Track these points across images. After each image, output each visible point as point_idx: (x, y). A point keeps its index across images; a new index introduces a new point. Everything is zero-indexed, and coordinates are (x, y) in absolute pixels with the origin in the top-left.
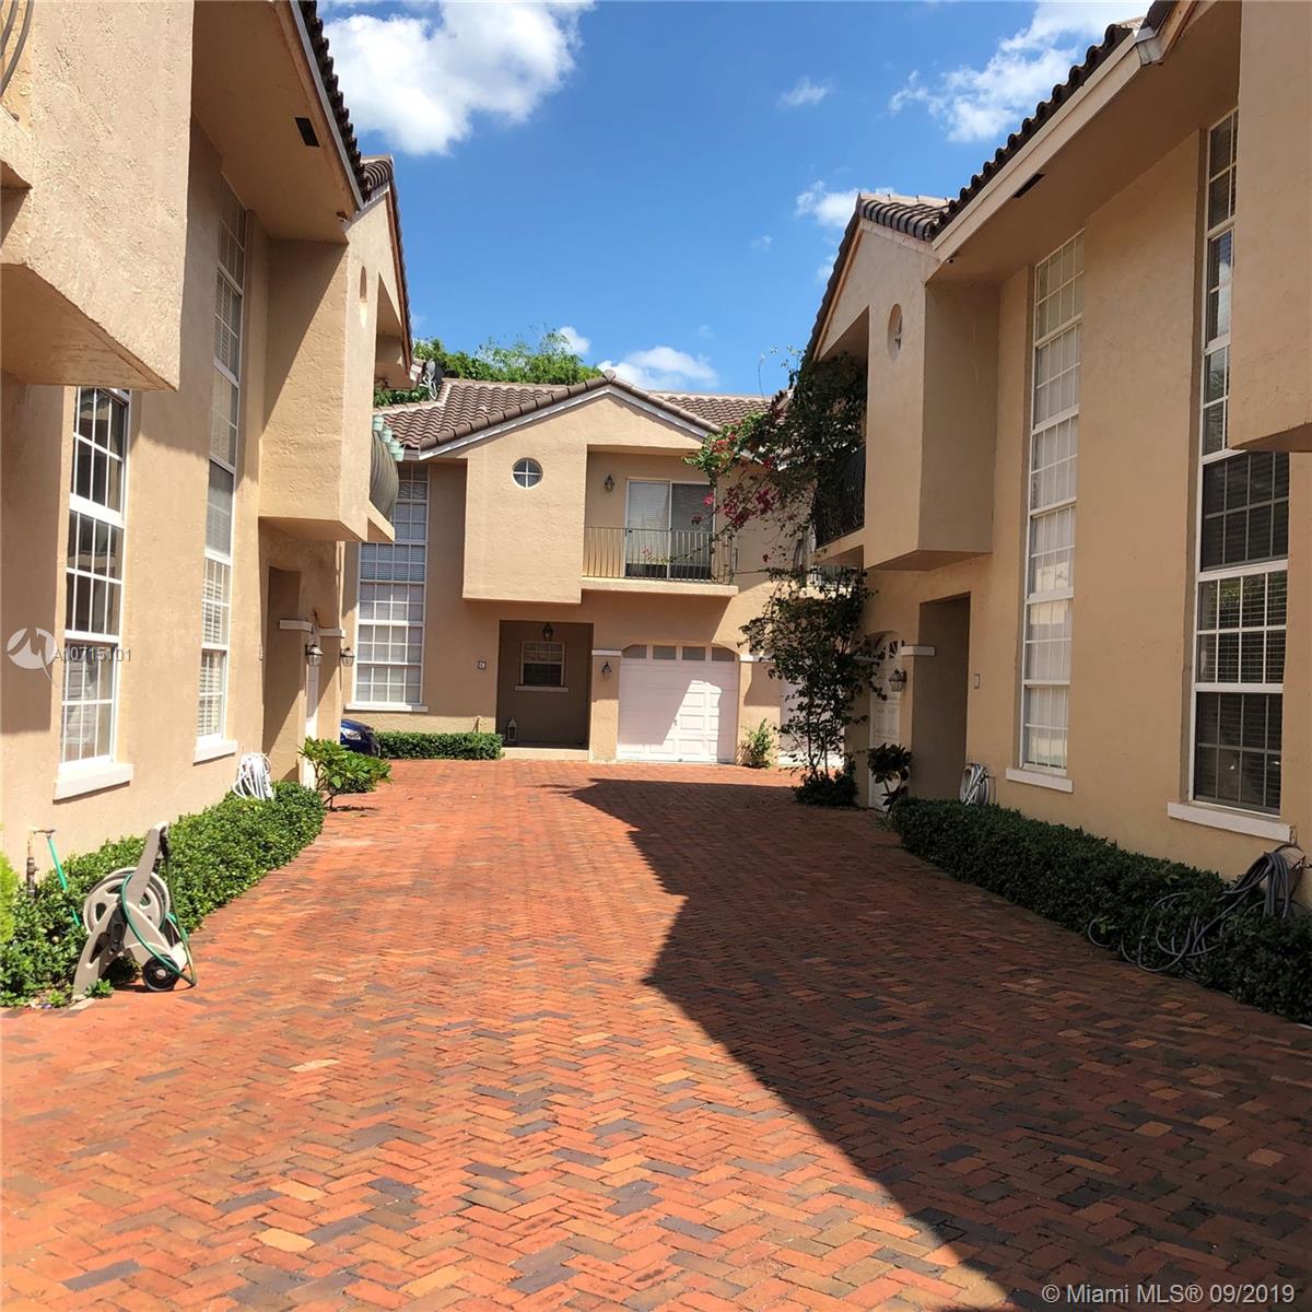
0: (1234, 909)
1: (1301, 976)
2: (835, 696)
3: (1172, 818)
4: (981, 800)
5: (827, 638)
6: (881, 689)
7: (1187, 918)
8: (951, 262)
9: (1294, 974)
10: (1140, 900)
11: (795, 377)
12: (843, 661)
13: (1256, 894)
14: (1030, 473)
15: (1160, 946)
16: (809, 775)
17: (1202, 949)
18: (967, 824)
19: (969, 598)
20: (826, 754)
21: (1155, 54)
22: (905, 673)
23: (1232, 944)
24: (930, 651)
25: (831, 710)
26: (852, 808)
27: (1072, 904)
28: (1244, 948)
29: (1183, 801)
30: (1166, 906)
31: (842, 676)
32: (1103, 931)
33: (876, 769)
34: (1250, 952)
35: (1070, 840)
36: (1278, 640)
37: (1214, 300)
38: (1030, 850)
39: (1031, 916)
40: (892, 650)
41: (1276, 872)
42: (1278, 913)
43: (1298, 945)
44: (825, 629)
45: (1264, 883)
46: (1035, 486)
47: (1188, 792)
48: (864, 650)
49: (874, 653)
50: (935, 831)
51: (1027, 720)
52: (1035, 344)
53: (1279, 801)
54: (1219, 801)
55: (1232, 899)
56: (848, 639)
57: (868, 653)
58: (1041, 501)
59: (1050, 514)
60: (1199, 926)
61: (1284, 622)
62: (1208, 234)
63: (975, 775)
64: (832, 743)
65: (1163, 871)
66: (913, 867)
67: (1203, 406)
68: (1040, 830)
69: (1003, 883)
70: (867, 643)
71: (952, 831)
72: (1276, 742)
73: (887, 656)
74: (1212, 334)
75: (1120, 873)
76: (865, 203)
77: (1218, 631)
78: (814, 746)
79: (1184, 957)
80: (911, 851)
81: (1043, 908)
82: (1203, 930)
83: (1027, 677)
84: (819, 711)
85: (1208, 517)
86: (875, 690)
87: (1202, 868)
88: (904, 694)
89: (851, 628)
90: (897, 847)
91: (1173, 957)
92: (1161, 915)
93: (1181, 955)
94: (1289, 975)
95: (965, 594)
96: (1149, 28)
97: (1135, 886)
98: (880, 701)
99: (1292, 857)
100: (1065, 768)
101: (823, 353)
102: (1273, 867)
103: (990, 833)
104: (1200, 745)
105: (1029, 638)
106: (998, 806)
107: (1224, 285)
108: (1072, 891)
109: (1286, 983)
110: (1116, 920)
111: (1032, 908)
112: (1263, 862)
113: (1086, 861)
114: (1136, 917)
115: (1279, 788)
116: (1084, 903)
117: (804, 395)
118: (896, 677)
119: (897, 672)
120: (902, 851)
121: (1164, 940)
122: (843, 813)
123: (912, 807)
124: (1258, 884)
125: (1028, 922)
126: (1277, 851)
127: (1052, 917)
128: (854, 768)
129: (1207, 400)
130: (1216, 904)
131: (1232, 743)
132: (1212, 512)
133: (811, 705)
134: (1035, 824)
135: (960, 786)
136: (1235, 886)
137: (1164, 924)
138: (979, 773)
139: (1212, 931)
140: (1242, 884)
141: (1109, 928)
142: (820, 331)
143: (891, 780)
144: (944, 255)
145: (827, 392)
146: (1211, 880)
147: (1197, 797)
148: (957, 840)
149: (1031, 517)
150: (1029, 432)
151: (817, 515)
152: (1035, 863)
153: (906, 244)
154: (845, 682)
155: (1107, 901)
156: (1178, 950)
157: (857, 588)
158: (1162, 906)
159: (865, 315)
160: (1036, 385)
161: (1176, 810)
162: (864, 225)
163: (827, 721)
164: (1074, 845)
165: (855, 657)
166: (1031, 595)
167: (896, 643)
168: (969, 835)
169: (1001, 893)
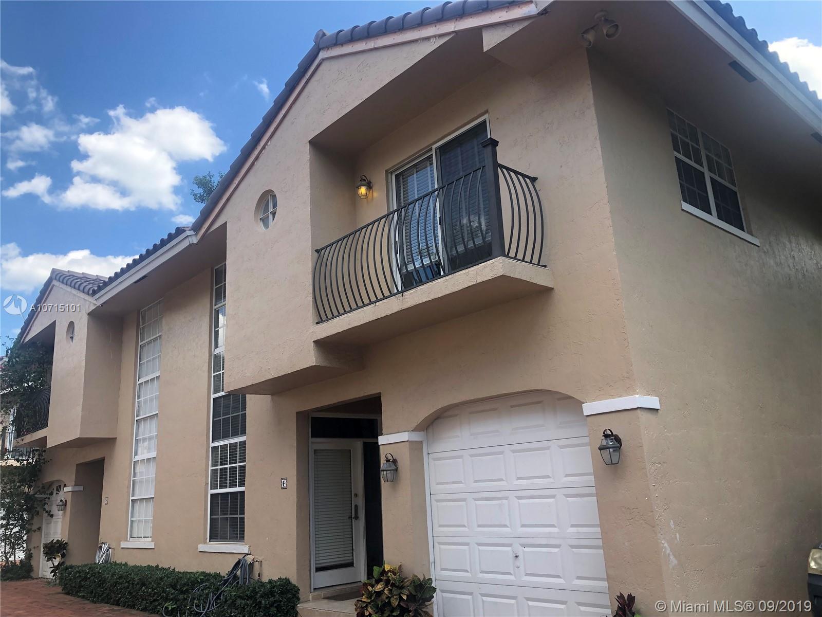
0: (227, 586)
1: (253, 607)
2: (22, 518)
3: (200, 552)
4: (107, 561)
5: (19, 487)
6: (50, 511)
7: (207, 595)
8: (102, 306)
9: (251, 606)
10: (187, 591)
11: (9, 351)
12: (29, 498)
13: (235, 577)
14: (136, 401)
15: (196, 609)
16: (4, 564)
17: (214, 607)
18: (100, 573)
19: (104, 460)
20: (15, 552)
21: (195, 240)
22: (66, 501)
23: (226, 601)
24: (81, 488)
25: (19, 525)
26: (30, 579)
27: (155, 600)
28: (231, 601)
29: (205, 543)
30: (198, 591)
31: (27, 506)
32: (170, 609)
33: (46, 554)
34: (234, 602)
35: (153, 571)
36: (243, 468)
37: (217, 333)
38: (134, 578)
39: (134, 612)
40: (57, 490)
41: (243, 566)
42: (245, 583)
43: (252, 594)
44: (18, 482)
45: (239, 573)
46: (138, 406)
47: (207, 539)
48: (41, 491)
49: (47, 492)
50: (82, 580)
51: (132, 517)
52: (140, 344)
53: (244, 537)
54: (220, 540)
55: (226, 581)
56: (32, 486)
57: (44, 493)
58: (142, 412)
59: (145, 419)
60: (213, 597)
61: (245, 461)
62: (215, 307)
63: (104, 548)
64: (18, 544)
65: (197, 576)
66: (69, 601)
67: (213, 374)
68: (138, 569)
69: (120, 599)
70: (43, 487)
71: (92, 578)
72: (243, 512)
73: (55, 493)
74: (216, 346)
75: (177, 581)
76: (56, 273)
77: (219, 467)
78: (8, 547)
79: (206, 612)
80: (68, 594)
81: (140, 606)
82: (214, 598)
83: (133, 496)
84: (12, 527)
85: (215, 419)
86: (47, 512)
87: (212, 572)
88: (65, 513)
89: (34, 480)
90: (59, 593)
91: (202, 613)
92: (196, 596)
93: (205, 612)
94: (249, 607)
95: (102, 458)
96: (192, 231)
97: (184, 585)
98: (49, 518)
99: (249, 559)
100: (151, 537)
101: (27, 340)
102: (242, 564)
103: (113, 575)
104: (212, 517)
105: (134, 477)
106: (116, 562)
107: (221, 328)
108: (155, 594)
109: (248, 611)
110: (176, 603)
111: (134, 608)
112: (238, 563)
113: (161, 579)
114: (185, 599)
115: (244, 531)
116: (161, 598)
117: (14, 360)
118: (61, 503)
119: (61, 501)
120: (62, 595)
121: (198, 606)
122: (25, 582)
123: (70, 569)
124: (236, 574)
125: (134, 614)
126: (243, 557)
127: (144, 610)
128: (32, 557)
129: (214, 372)
130: (219, 585)
131: (225, 514)
132: (216, 418)
133: (8, 524)
134: (135, 567)
135: (96, 555)
136: (227, 576)
137: (198, 599)
138: (106, 547)
139: (218, 598)
140: (230, 574)
141: (173, 607)
142: (26, 330)
143: (55, 559)
144: (99, 303)
145: (28, 359)
146: (217, 576)
147: (211, 540)
148: (95, 582)
149: (137, 420)
150: (136, 382)
151: (17, 422)
152: (136, 585)
153: (78, 295)
154: (28, 510)
155: (172, 594)
156: (203, 610)
157: (39, 458)
158: (196, 591)
159: (53, 324)
160: (140, 362)
161: (201, 547)
162: (55, 282)
163: (17, 532)
164: (155, 572)
165: (36, 496)
166: (136, 457)
167: (60, 486)
168: (102, 578)
169: (118, 605)
